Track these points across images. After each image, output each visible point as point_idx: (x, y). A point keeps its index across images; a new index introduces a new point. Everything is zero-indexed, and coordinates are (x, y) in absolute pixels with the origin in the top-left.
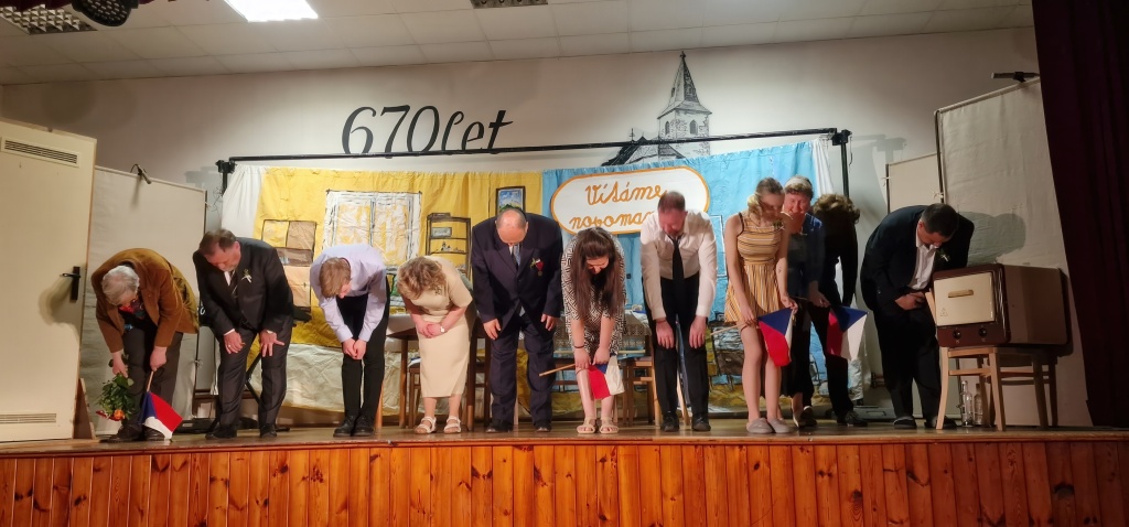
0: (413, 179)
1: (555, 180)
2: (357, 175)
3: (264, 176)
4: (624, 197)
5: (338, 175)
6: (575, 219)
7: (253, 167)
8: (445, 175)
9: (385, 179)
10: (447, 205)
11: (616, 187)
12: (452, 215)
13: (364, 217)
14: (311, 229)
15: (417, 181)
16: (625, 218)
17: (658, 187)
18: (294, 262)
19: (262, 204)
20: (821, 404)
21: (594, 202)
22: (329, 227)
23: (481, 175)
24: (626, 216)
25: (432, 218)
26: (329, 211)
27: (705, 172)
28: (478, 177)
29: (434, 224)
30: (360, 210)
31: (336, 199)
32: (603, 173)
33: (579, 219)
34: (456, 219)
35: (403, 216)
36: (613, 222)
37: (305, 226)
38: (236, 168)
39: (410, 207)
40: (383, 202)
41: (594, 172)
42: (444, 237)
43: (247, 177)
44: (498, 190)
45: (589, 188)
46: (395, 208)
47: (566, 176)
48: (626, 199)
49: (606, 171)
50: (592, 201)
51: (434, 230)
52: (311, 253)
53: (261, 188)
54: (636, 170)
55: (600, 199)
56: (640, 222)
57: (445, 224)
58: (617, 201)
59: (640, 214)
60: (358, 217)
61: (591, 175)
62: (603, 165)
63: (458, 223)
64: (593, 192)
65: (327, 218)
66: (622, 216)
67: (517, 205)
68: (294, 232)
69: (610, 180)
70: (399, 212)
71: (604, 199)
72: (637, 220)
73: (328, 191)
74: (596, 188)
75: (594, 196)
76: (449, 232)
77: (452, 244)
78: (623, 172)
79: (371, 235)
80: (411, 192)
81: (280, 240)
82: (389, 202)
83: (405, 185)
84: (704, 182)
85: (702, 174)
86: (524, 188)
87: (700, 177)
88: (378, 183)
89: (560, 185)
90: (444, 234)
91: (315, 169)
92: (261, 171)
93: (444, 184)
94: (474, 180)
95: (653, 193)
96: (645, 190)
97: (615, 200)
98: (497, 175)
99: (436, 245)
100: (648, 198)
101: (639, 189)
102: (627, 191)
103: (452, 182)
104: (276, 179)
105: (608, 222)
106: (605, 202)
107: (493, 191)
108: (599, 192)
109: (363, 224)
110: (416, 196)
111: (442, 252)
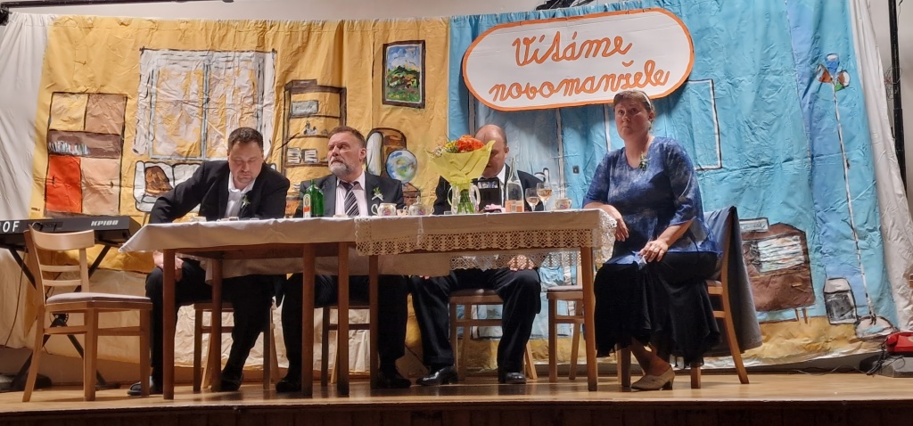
0: (264, 31)
1: (468, 31)
2: (183, 26)
3: (50, 30)
4: (569, 54)
5: (156, 26)
6: (497, 87)
7: (34, 15)
8: (311, 25)
9: (223, 32)
10: (314, 67)
11: (557, 39)
12: (319, 83)
13: (194, 87)
14: (119, 105)
15: (270, 34)
16: (571, 84)
17: (619, 40)
18: (96, 153)
19: (49, 69)
20: (860, 352)
21: (526, 62)
22: (144, 102)
23: (363, 26)
24: (572, 81)
25: (291, 88)
26: (144, 79)
27: (689, 16)
28: (357, 28)
29: (294, 97)
30: (188, 76)
31: (155, 61)
32: (538, 20)
33: (504, 86)
34: (324, 88)
35: (249, 86)
36: (552, 90)
37: (111, 102)
38: (10, 16)
39: (261, 72)
40: (222, 65)
41: (526, 20)
42: (308, 116)
43: (27, 29)
44: (385, 46)
45: (517, 42)
46: (238, 72)
47: (484, 25)
48: (572, 57)
49: (543, 17)
50: (522, 60)
51: (294, 105)
52: (119, 140)
53: (47, 47)
54: (587, 14)
55: (535, 57)
56: (592, 91)
57: (310, 96)
58: (558, 59)
59: (592, 79)
60: (186, 89)
61: (520, 23)
62: (538, 8)
63: (328, 94)
64: (523, 47)
65: (142, 89)
66: (566, 81)
67: (414, 68)
68: (97, 109)
69: (549, 30)
70: (245, 79)
71: (539, 59)
72: (588, 86)
73: (143, 50)
74: (527, 42)
75: (526, 54)
76: (314, 107)
77: (319, 124)
78: (566, 18)
79: (204, 113)
80: (260, 50)
81: (76, 120)
82: (230, 64)
83: (251, 40)
84: (686, 30)
85: (684, 19)
86: (424, 42)
87: (681, 23)
88: (212, 39)
89: (475, 37)
90: (309, 111)
91: (122, 18)
92: (46, 22)
93: (308, 38)
94: (351, 30)
95: (612, 47)
96: (599, 43)
97: (556, 58)
98: (385, 24)
99: (297, 126)
100: (604, 54)
101: (591, 43)
102: (573, 46)
103: (319, 37)
104: (67, 32)
105: (546, 91)
106: (540, 62)
107: (380, 46)
108: (533, 47)
109: (192, 97)
110: (269, 57)
111: (306, 135)
